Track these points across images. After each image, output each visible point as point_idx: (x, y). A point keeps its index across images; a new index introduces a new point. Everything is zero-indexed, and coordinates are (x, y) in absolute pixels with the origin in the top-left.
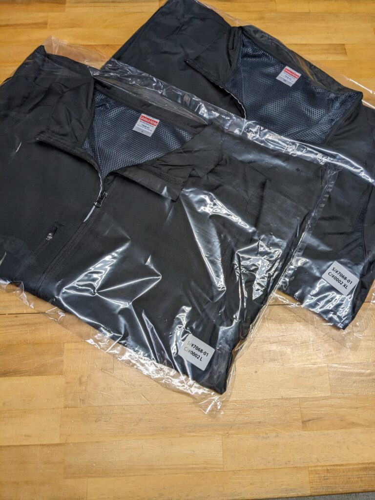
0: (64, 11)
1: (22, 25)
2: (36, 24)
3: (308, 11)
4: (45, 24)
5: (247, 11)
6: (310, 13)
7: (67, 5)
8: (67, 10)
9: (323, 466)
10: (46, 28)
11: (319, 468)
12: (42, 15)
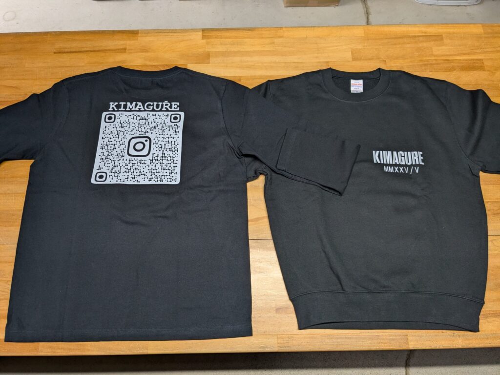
0: (137, 40)
1: (109, 50)
2: (118, 49)
3: (305, 37)
4: (125, 49)
5: (262, 38)
6: (307, 38)
7: (139, 35)
8: (139, 38)
9: (286, 335)
10: (125, 52)
11: (284, 336)
12: (122, 42)
